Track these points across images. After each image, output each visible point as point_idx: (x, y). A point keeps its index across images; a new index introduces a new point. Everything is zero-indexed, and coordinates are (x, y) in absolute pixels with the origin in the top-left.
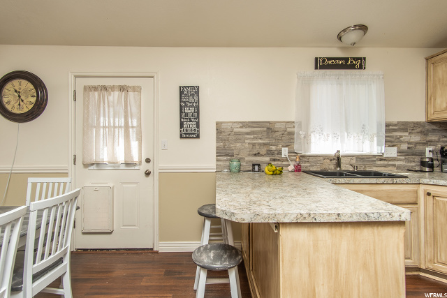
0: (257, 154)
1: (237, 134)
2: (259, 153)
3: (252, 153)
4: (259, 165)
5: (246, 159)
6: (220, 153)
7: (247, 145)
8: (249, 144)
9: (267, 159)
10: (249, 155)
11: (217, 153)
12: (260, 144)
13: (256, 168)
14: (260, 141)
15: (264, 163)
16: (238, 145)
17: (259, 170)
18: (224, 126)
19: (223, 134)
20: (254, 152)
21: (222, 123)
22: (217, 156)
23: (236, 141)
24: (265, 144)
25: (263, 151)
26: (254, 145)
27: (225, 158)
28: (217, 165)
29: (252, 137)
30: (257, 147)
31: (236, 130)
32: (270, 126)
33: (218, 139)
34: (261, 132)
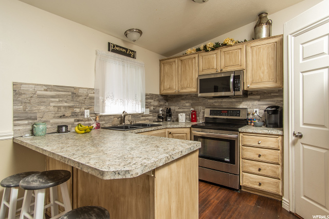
0: (63, 116)
1: (40, 97)
2: (64, 115)
3: (56, 115)
4: (66, 127)
5: (51, 121)
6: (17, 117)
7: (52, 108)
8: (54, 106)
9: (72, 120)
10: (54, 117)
11: (14, 117)
12: (65, 107)
13: (64, 129)
14: (66, 104)
15: (70, 124)
16: (42, 108)
17: (67, 131)
18: (23, 88)
19: (23, 96)
20: (60, 115)
21: (21, 84)
22: (14, 120)
23: (40, 103)
24: (70, 107)
25: (68, 113)
26: (59, 107)
27: (26, 122)
28: (14, 130)
29: (57, 100)
30: (63, 109)
31: (39, 93)
32: (75, 91)
33: (15, 102)
34: (67, 96)
